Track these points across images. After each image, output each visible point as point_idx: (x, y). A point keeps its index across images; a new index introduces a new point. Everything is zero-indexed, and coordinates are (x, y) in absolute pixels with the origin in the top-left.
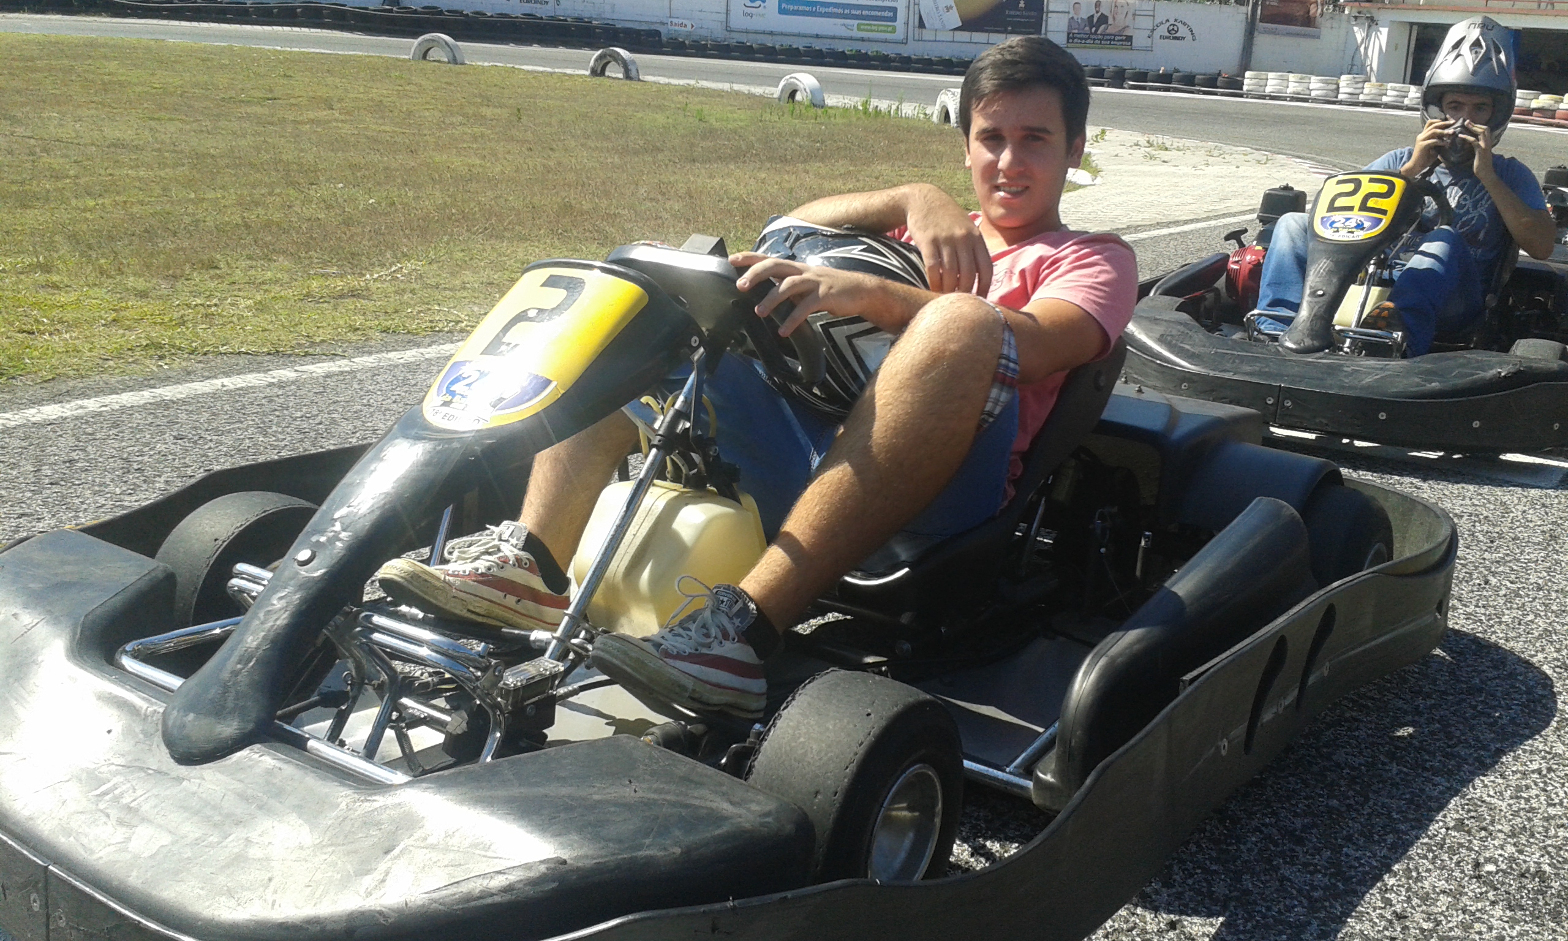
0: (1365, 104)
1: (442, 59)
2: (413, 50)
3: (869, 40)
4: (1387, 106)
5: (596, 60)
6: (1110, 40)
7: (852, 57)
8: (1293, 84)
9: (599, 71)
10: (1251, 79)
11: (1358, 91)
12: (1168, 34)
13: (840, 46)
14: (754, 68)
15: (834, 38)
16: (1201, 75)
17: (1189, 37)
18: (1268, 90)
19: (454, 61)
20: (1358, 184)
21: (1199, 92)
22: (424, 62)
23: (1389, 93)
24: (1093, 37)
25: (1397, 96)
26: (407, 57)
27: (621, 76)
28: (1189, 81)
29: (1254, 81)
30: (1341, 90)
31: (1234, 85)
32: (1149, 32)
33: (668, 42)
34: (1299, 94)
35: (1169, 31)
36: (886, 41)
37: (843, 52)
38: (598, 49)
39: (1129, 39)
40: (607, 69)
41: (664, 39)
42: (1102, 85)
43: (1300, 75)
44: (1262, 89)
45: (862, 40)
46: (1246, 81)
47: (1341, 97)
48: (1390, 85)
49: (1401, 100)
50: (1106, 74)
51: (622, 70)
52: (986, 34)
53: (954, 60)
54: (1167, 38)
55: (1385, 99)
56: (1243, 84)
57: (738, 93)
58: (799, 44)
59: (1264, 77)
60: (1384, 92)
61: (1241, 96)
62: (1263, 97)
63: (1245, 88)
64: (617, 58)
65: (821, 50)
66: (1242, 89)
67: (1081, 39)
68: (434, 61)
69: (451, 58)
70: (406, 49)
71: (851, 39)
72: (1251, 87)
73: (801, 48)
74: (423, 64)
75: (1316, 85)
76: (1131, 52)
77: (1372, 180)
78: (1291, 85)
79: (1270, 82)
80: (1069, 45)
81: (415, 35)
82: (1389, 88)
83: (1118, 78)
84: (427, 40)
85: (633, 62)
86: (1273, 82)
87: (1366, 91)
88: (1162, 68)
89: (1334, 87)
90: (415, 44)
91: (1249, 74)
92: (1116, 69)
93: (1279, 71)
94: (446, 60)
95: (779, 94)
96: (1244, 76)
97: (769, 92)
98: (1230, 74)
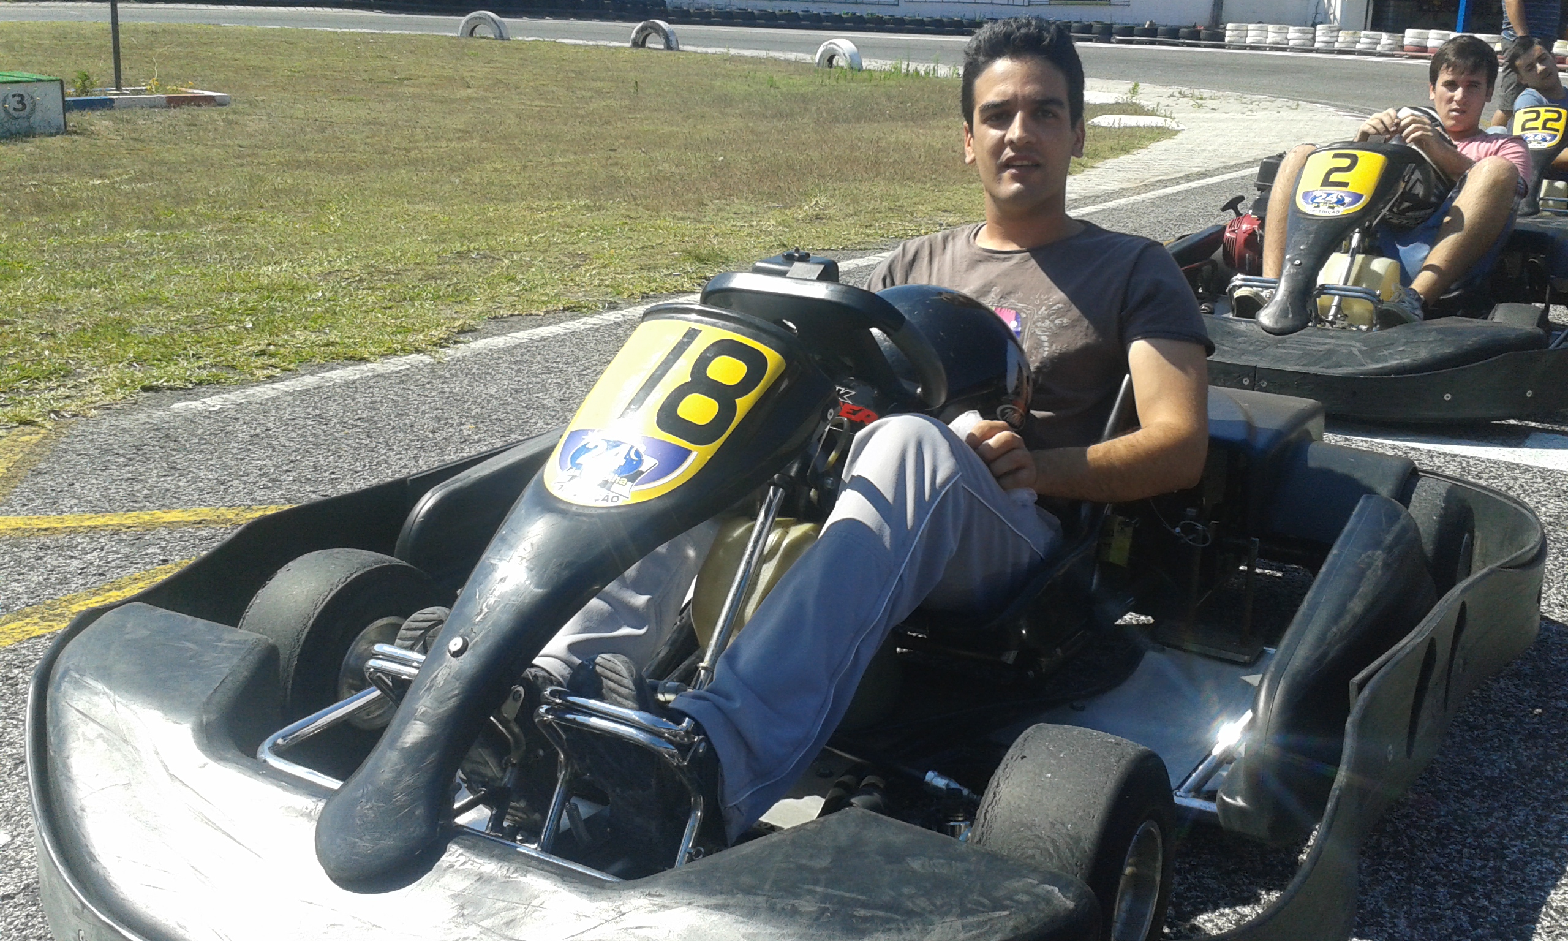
0: (1341, 52)
1: (489, 36)
2: (460, 28)
4: (1361, 53)
5: (638, 33)
7: (848, 20)
8: (1272, 34)
9: (639, 43)
10: (1232, 30)
11: (1333, 39)
13: (835, 10)
14: (764, 34)
16: (1185, 27)
18: (1249, 41)
19: (501, 37)
20: (1538, 114)
21: (1183, 45)
22: (470, 38)
23: (1363, 40)
25: (1370, 43)
26: (455, 35)
27: (662, 47)
28: (1173, 35)
29: (1235, 33)
30: (1317, 39)
31: (1216, 37)
33: (673, 11)
34: (1278, 44)
37: (840, 16)
40: (647, 40)
41: (670, 8)
42: (1090, 40)
43: (1278, 26)
44: (1243, 40)
46: (1228, 33)
47: (1317, 45)
48: (1363, 33)
49: (1374, 46)
50: (1094, 30)
51: (664, 41)
53: (945, 20)
55: (1359, 47)
56: (1224, 36)
57: (776, 60)
58: (800, 9)
59: (1245, 28)
60: (1357, 40)
61: (1223, 47)
62: (1244, 48)
63: (1227, 39)
64: (658, 29)
65: (819, 14)
66: (1223, 40)
68: (482, 38)
69: (498, 35)
70: (455, 27)
72: (1232, 39)
73: (800, 13)
74: (469, 41)
75: (1294, 35)
76: (1109, 7)
77: (1547, 111)
78: (1270, 35)
79: (1250, 33)
80: (1052, 2)
81: (463, 12)
82: (1362, 35)
83: (1106, 33)
84: (476, 18)
85: (673, 33)
86: (1253, 33)
87: (1341, 39)
88: (1148, 23)
89: (1310, 36)
90: (463, 22)
91: (1229, 26)
92: (1102, 23)
93: (1259, 23)
94: (493, 36)
95: (817, 60)
96: (1225, 28)
97: (807, 58)
98: (1210, 26)
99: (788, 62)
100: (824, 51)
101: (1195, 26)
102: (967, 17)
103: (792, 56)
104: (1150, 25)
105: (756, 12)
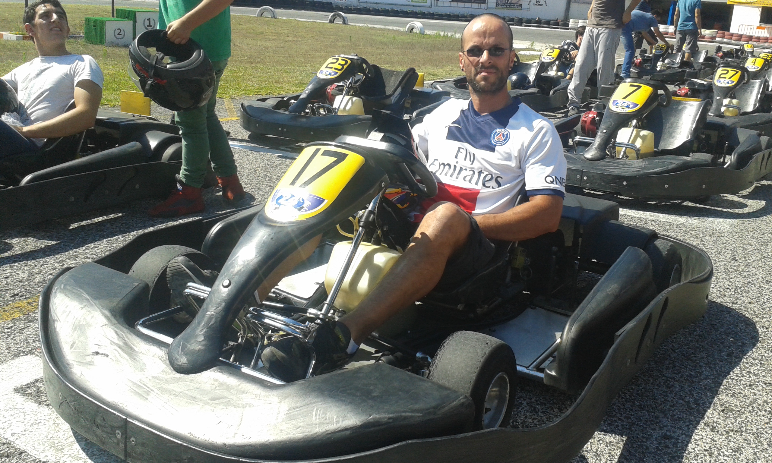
1: (268, 17)
2: (257, 13)
3: (416, 6)
5: (331, 17)
6: (513, 6)
7: (410, 13)
9: (332, 21)
10: (572, 22)
12: (536, 3)
13: (405, 9)
15: (402, 5)
16: (552, 20)
17: (544, 4)
21: (551, 28)
24: (506, 4)
26: (254, 15)
27: (342, 23)
28: (548, 23)
29: (573, 23)
31: (565, 25)
32: (528, 3)
35: (537, 2)
36: (423, 6)
37: (407, 11)
38: (333, 12)
39: (521, 5)
40: (335, 20)
41: (334, 6)
42: (513, 25)
45: (413, 6)
46: (570, 23)
50: (514, 20)
51: (342, 20)
52: (463, 4)
53: (451, 14)
54: (536, 5)
56: (569, 25)
57: (389, 30)
58: (388, 8)
59: (576, 21)
61: (568, 29)
63: (570, 26)
64: (340, 16)
65: (398, 10)
66: (568, 26)
67: (501, 5)
68: (266, 17)
69: (273, 16)
70: (255, 12)
71: (409, 5)
72: (572, 26)
73: (389, 9)
74: (261, 18)
76: (520, 11)
80: (497, 8)
81: (259, 6)
83: (520, 22)
84: (264, 9)
85: (346, 17)
88: (537, 18)
90: (259, 10)
91: (571, 20)
92: (518, 18)
93: (584, 19)
94: (270, 17)
95: (406, 30)
96: (569, 21)
97: (401, 29)
98: (563, 20)
99: (393, 30)
100: (409, 26)
101: (557, 20)
102: (461, 13)
103: (394, 28)
104: (538, 19)
105: (371, 9)
